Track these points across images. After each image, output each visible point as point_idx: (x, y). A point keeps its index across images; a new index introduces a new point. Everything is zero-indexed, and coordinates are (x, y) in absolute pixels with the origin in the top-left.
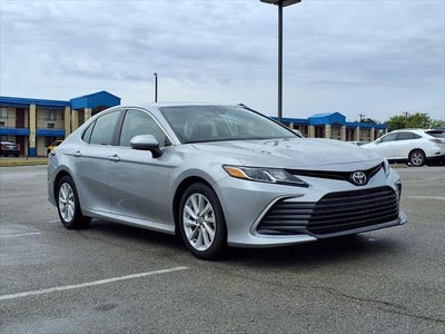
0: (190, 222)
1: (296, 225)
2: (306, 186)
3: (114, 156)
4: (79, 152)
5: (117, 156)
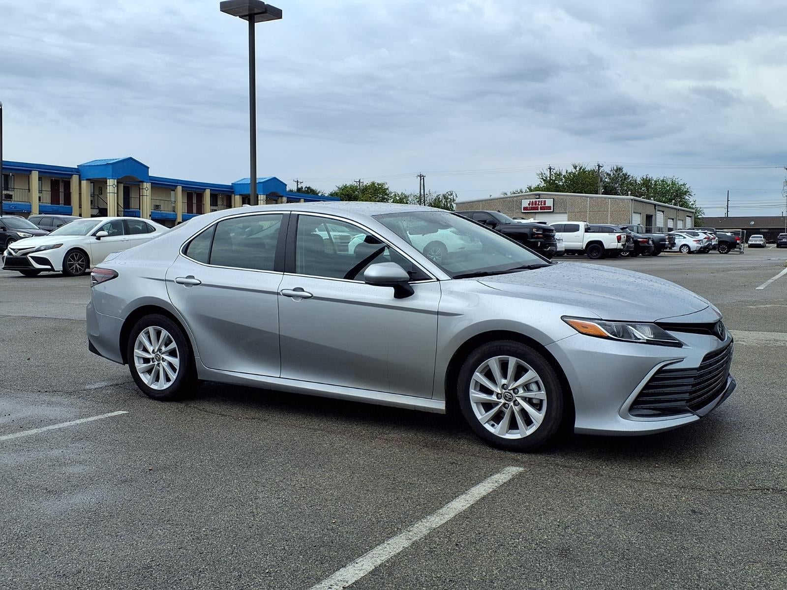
0: (484, 396)
1: (676, 400)
2: (679, 345)
3: (295, 290)
4: (194, 278)
5: (302, 290)
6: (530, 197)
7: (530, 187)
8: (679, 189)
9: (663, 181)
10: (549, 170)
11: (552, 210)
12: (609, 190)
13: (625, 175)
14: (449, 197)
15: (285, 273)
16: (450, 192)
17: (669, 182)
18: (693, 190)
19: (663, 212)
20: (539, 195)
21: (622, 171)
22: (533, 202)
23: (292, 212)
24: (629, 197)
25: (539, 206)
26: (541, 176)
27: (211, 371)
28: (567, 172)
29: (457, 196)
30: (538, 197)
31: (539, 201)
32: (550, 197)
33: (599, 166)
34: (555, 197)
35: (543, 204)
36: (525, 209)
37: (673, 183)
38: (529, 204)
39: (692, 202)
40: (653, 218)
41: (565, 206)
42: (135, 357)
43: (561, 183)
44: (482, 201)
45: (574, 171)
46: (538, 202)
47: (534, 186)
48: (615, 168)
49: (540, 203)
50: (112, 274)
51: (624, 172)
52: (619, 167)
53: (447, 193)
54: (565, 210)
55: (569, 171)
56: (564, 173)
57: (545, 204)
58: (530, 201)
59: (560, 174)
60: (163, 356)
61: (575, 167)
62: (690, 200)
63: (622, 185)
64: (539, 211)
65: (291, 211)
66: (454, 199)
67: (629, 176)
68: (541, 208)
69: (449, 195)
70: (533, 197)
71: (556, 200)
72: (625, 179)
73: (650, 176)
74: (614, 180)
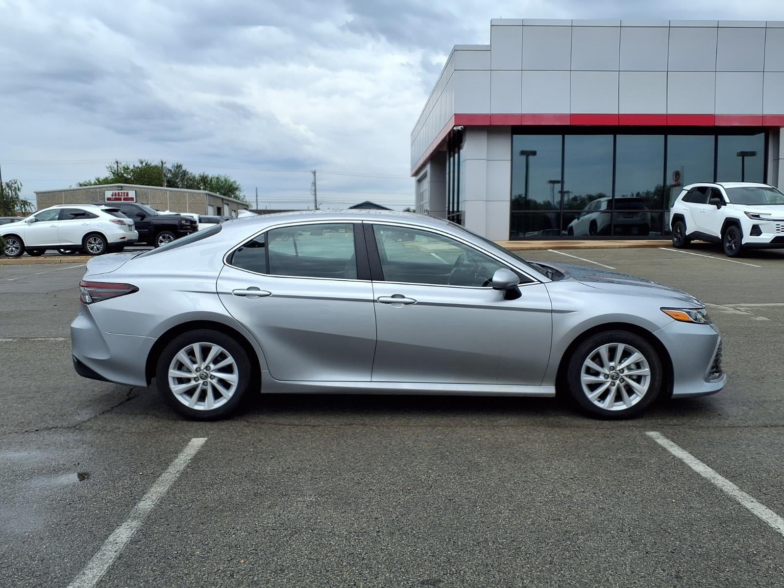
3: (393, 297)
4: (259, 290)
5: (403, 297)
6: (113, 189)
7: (98, 179)
8: (231, 186)
9: (217, 178)
10: (116, 164)
11: (135, 201)
12: (171, 184)
13: (185, 171)
14: (13, 185)
15: (373, 281)
16: (14, 181)
17: (223, 179)
18: (242, 188)
19: (228, 205)
20: (121, 187)
21: (181, 168)
22: (115, 193)
23: (364, 222)
24: (202, 191)
25: (122, 197)
26: (110, 169)
27: (281, 384)
28: (134, 166)
29: (21, 185)
30: (120, 189)
31: (122, 193)
32: (132, 189)
33: (162, 162)
34: (137, 190)
35: (125, 195)
36: (109, 199)
37: (226, 180)
38: (112, 195)
39: (242, 197)
40: (222, 209)
41: (147, 197)
42: (169, 378)
43: (129, 177)
44: (64, 191)
45: (140, 166)
46: (120, 194)
47: (102, 178)
48: (176, 165)
49: (123, 195)
50: (129, 289)
51: (184, 168)
52: (179, 164)
53: (10, 181)
54: (147, 201)
55: (136, 166)
56: (131, 167)
57: (127, 195)
58: (113, 193)
59: (128, 168)
60: (212, 373)
61: (142, 163)
62: (241, 194)
63: (182, 180)
64: (123, 201)
65: (362, 221)
66: (18, 188)
67: (188, 173)
68: (125, 199)
69: (12, 183)
70: (116, 188)
71: (138, 192)
72: (185, 175)
73: (206, 174)
74: (175, 175)
